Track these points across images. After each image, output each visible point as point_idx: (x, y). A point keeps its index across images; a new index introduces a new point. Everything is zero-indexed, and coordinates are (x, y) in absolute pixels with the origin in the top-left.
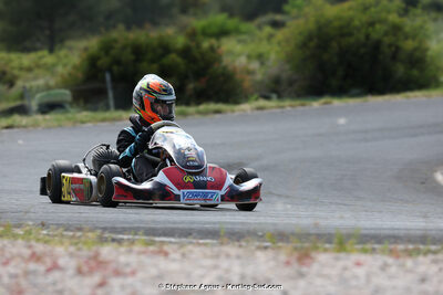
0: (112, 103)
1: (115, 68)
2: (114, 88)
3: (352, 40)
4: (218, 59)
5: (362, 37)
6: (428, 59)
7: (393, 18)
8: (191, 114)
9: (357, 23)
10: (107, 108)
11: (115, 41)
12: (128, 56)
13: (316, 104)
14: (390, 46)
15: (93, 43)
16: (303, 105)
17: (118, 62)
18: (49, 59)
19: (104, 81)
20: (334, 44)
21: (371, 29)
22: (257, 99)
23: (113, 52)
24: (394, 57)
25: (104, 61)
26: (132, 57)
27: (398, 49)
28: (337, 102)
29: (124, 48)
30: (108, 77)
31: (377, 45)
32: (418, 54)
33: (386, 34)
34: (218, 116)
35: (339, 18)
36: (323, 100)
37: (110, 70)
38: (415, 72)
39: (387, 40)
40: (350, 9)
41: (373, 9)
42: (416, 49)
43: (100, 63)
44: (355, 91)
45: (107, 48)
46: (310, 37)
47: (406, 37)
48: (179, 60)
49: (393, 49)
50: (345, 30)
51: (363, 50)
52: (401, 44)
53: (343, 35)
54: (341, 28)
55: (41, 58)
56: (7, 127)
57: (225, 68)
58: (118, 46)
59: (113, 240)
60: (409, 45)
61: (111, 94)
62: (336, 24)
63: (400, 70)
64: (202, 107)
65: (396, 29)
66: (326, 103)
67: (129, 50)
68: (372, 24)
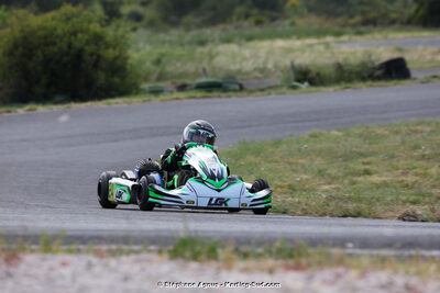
3: (55, 49)
5: (64, 46)
6: (128, 67)
7: (95, 28)
9: (59, 32)
13: (21, 111)
14: (92, 55)
16: (9, 112)
20: (39, 53)
21: (73, 38)
24: (95, 66)
27: (99, 56)
28: (41, 109)
31: (79, 54)
32: (119, 62)
33: (88, 43)
35: (45, 28)
36: (28, 107)
38: (117, 80)
39: (88, 49)
40: (53, 19)
41: (75, 20)
42: (116, 58)
44: (59, 98)
46: (16, 46)
47: (108, 46)
49: (95, 57)
50: (48, 39)
51: (66, 59)
52: (101, 52)
53: (46, 45)
54: (46, 37)
60: (110, 53)
62: (41, 33)
63: (101, 77)
65: (98, 38)
66: (30, 110)
68: (74, 34)
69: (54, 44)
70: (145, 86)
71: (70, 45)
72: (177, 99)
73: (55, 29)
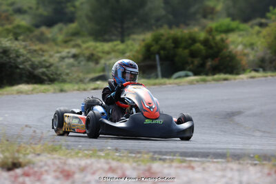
0: (159, 73)
1: (162, 52)
2: (161, 65)
4: (226, 47)
8: (209, 81)
10: (157, 77)
11: (162, 35)
12: (170, 44)
15: (148, 36)
17: (163, 48)
18: (121, 47)
19: (155, 60)
22: (250, 72)
23: (161, 42)
25: (155, 48)
26: (173, 45)
29: (168, 39)
30: (157, 57)
34: (226, 82)
37: (158, 53)
43: (152, 48)
45: (157, 40)
48: (202, 47)
55: (115, 46)
56: (95, 89)
57: (230, 52)
58: (164, 38)
59: (160, 159)
61: (159, 69)
64: (216, 76)
67: (171, 41)
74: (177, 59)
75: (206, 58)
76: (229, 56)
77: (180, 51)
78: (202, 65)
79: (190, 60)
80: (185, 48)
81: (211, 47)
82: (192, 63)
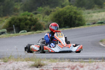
0: (15, 32)
1: (15, 24)
2: (15, 28)
3: (66, 16)
4: (37, 21)
6: (83, 19)
7: (75, 10)
11: (15, 18)
12: (18, 21)
14: (74, 17)
15: (10, 18)
17: (16, 22)
19: (13, 27)
20: (62, 17)
21: (70, 13)
22: (48, 29)
23: (14, 20)
24: (75, 19)
26: (19, 21)
27: (76, 17)
28: (65, 29)
29: (17, 19)
30: (14, 26)
31: (71, 17)
32: (80, 18)
33: (73, 14)
35: (63, 11)
36: (62, 29)
37: (14, 24)
38: (80, 22)
40: (65, 9)
41: (70, 9)
42: (80, 17)
43: (12, 23)
46: (57, 16)
47: (78, 14)
48: (29, 22)
49: (75, 17)
51: (69, 18)
52: (77, 16)
53: (64, 15)
54: (64, 13)
57: (39, 23)
60: (79, 16)
61: (14, 30)
63: (77, 22)
64: (37, 32)
65: (75, 13)
67: (18, 20)
69: (66, 14)
70: (87, 23)
71: (69, 15)
72: (95, 26)
73: (66, 11)
74: (21, 26)
75: (31, 25)
76: (39, 24)
77: (22, 23)
78: (30, 28)
79: (25, 26)
80: (23, 22)
81: (32, 21)
82: (26, 27)
